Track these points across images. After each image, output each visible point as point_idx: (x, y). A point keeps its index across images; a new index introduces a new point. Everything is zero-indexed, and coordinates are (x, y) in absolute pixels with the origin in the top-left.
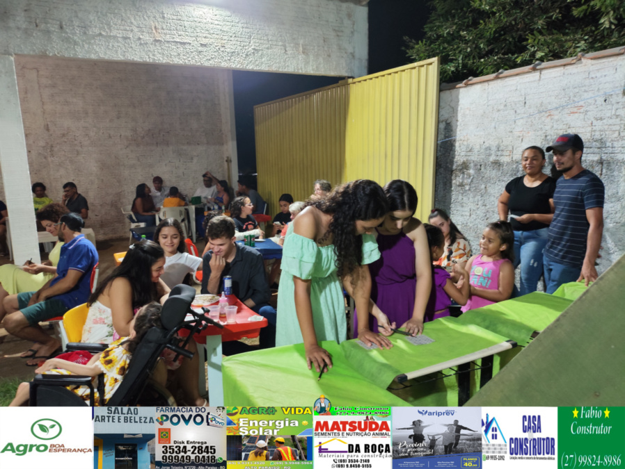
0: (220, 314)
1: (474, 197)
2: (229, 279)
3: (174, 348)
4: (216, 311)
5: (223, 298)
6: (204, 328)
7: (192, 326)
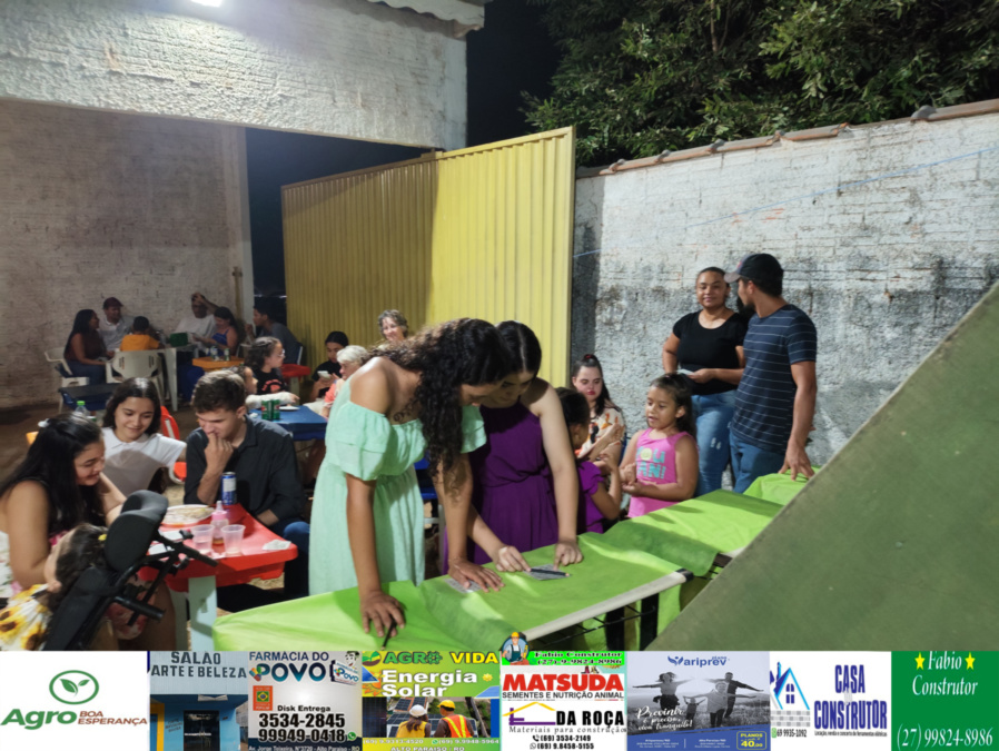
0: (214, 540)
1: (628, 341)
2: (231, 477)
3: (128, 602)
4: (205, 535)
5: (219, 512)
6: (184, 567)
7: (161, 563)
